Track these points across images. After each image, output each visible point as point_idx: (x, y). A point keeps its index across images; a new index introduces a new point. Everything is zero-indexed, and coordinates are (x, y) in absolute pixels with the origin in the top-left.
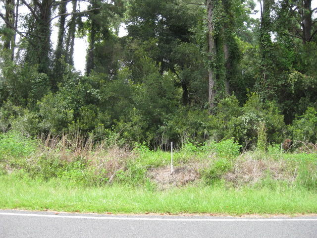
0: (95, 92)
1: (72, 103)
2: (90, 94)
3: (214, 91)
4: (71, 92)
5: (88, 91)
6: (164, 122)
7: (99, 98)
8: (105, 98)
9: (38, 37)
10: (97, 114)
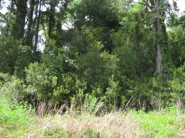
0: (72, 62)
1: (54, 71)
2: (68, 63)
3: (163, 63)
4: (52, 61)
5: (66, 61)
6: (131, 87)
7: (76, 67)
8: (81, 66)
9: (19, 21)
10: (75, 81)
